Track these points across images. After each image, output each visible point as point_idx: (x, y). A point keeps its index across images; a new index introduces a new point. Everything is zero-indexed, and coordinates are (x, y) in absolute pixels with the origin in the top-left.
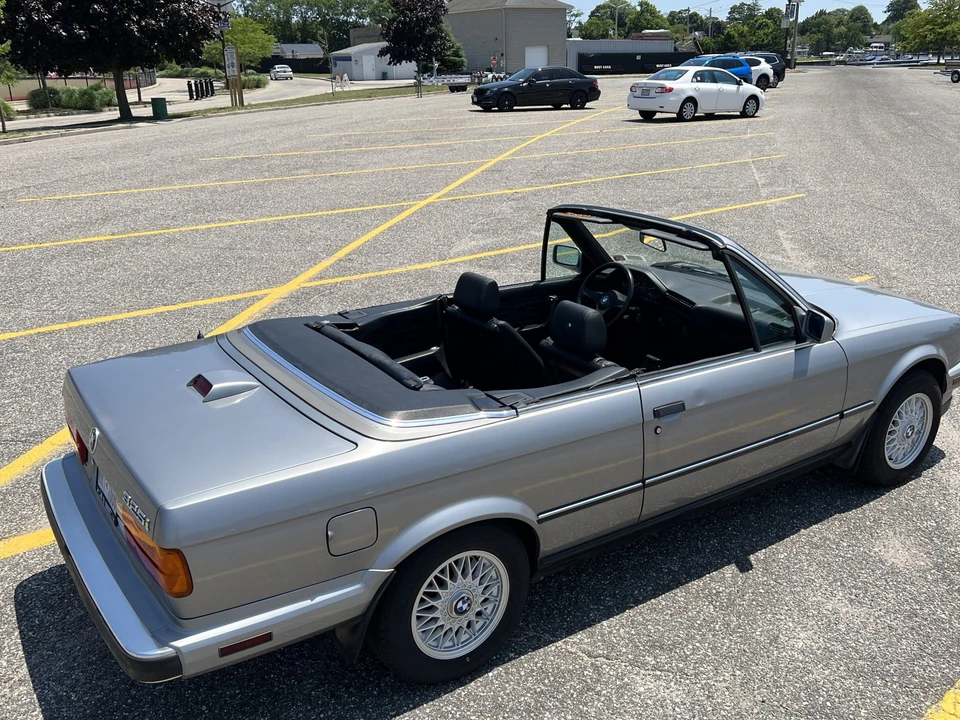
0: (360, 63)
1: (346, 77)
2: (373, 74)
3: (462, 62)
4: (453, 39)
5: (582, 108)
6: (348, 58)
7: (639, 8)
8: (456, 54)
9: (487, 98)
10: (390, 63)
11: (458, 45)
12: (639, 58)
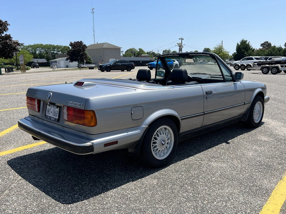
0: (59, 63)
1: (56, 66)
2: (64, 66)
3: (92, 62)
4: (89, 56)
5: (130, 71)
6: (56, 62)
7: (139, 51)
8: (90, 60)
9: (103, 68)
10: (69, 62)
11: (90, 57)
12: (141, 62)
